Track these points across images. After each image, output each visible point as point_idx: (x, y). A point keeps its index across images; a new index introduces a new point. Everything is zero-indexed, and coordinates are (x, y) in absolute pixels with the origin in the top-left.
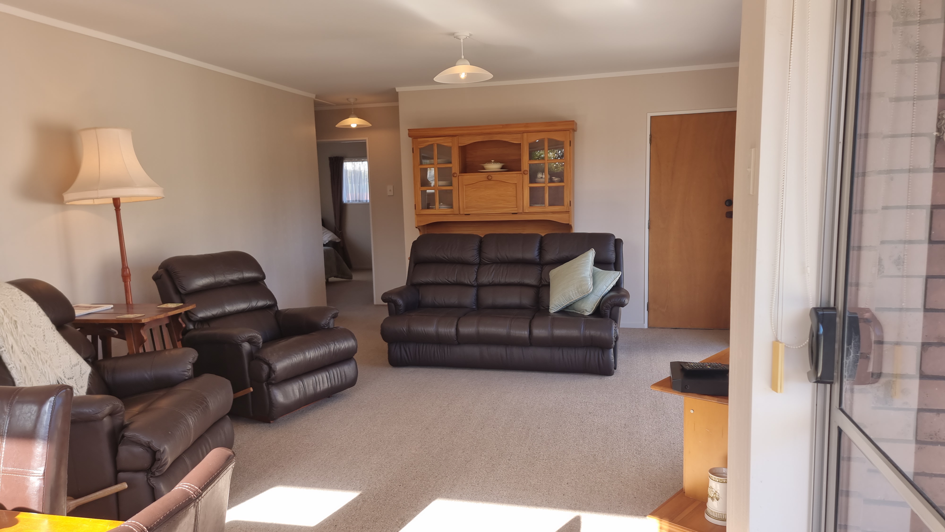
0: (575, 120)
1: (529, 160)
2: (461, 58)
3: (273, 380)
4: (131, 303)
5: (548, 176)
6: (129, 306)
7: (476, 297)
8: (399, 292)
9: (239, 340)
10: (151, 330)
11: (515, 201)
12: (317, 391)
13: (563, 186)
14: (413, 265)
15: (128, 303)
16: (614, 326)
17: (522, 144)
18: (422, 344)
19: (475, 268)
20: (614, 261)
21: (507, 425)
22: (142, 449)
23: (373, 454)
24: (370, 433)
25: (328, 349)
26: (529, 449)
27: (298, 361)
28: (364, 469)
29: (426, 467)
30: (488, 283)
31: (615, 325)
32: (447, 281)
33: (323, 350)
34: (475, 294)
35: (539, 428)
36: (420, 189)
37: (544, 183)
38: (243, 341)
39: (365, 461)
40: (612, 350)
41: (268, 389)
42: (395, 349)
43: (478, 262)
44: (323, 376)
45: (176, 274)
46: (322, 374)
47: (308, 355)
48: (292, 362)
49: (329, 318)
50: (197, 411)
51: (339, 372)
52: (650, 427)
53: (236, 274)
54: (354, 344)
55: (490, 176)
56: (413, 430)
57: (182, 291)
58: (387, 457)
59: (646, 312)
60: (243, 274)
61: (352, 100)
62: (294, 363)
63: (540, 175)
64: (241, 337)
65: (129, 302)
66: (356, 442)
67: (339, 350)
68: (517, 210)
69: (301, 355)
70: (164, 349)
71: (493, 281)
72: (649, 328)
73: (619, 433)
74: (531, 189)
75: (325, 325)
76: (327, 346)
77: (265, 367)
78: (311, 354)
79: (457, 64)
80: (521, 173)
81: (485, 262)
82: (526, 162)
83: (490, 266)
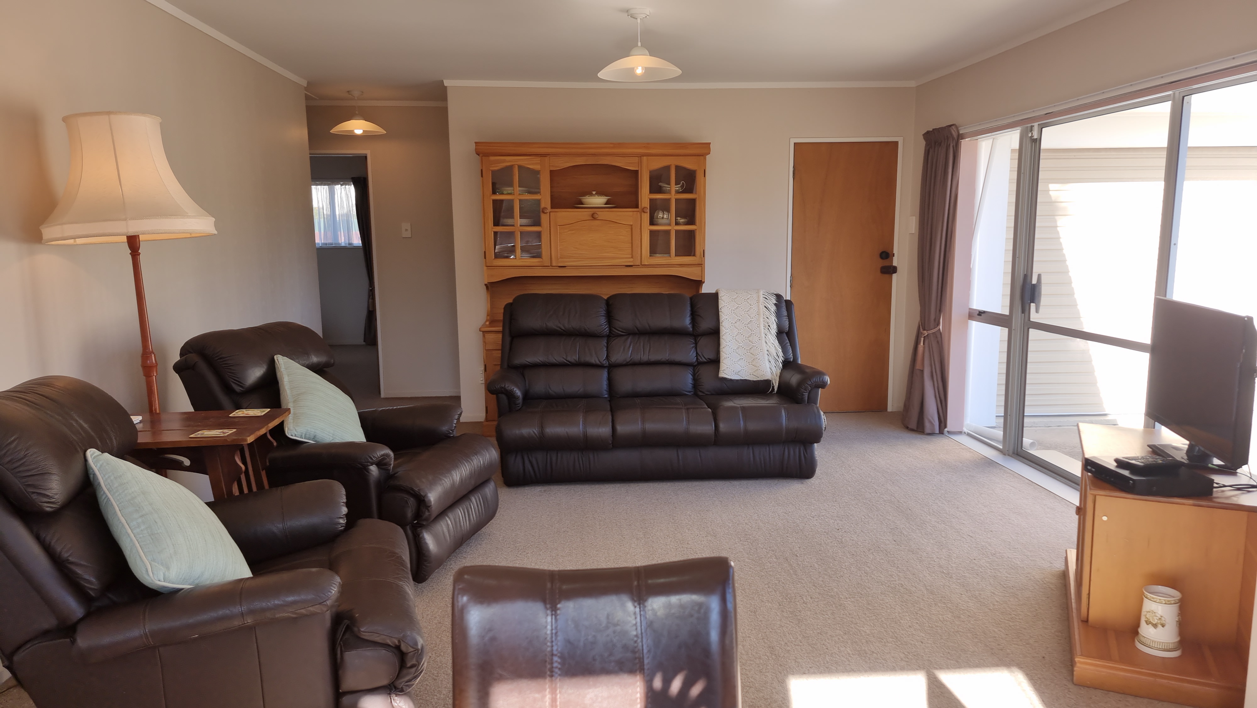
0: (709, 143)
1: (650, 193)
2: (637, 46)
3: (425, 519)
5: (675, 216)
7: (608, 382)
9: (369, 462)
11: (631, 248)
12: (464, 531)
13: (696, 230)
16: (821, 413)
17: (639, 171)
19: (604, 342)
20: (788, 329)
27: (449, 488)
30: (624, 363)
32: (566, 361)
34: (606, 377)
36: (492, 229)
37: (668, 225)
41: (415, 534)
42: (515, 460)
43: (608, 334)
44: (467, 508)
46: (466, 505)
47: (456, 477)
48: (444, 490)
49: (456, 421)
53: (302, 359)
55: (595, 214)
57: (237, 389)
60: (310, 358)
61: (356, 94)
62: (446, 492)
63: (660, 215)
64: (372, 457)
65: (156, 411)
67: (484, 467)
68: (633, 261)
69: (450, 478)
71: (631, 359)
74: (652, 232)
75: (451, 432)
77: (410, 498)
78: (459, 476)
79: (630, 54)
80: (638, 211)
81: (617, 333)
82: (645, 196)
83: (625, 337)
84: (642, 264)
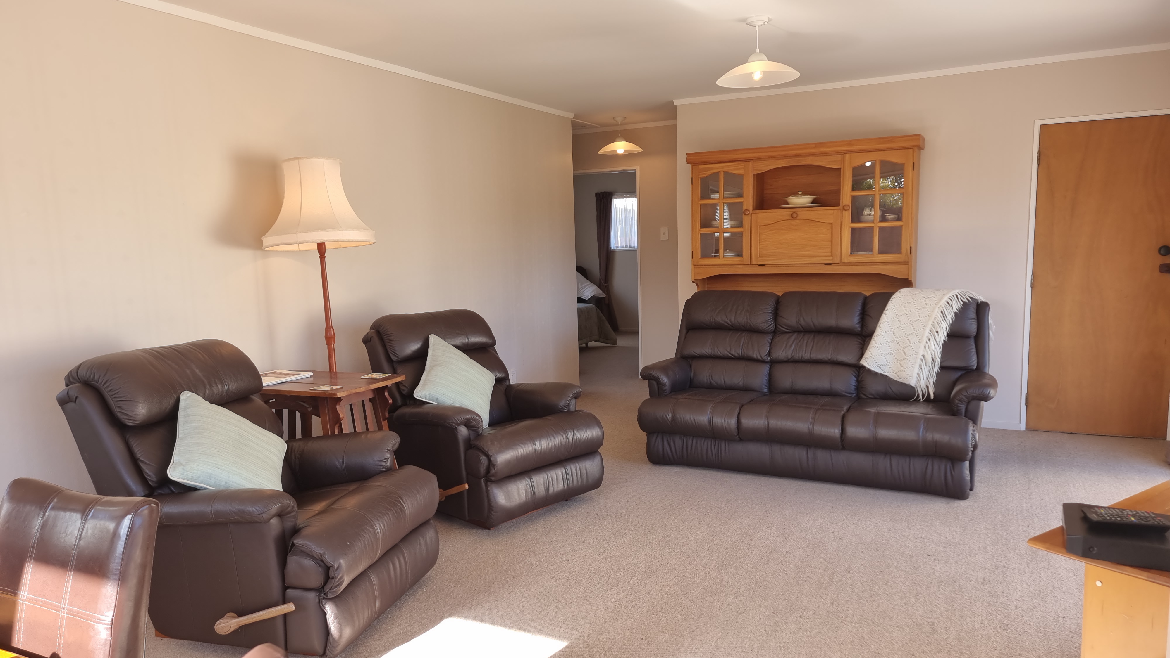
0: (922, 134)
1: (852, 190)
2: (755, 52)
3: (493, 476)
4: (335, 371)
5: (879, 213)
6: (332, 375)
7: (768, 377)
8: (664, 366)
9: (454, 423)
10: (351, 405)
11: (830, 247)
12: (550, 492)
13: (901, 227)
14: (684, 331)
15: (331, 371)
16: (971, 428)
17: (842, 169)
18: (691, 438)
19: (769, 338)
20: (975, 334)
21: (802, 562)
22: (314, 562)
24: (611, 556)
25: (565, 439)
26: (832, 604)
27: (525, 453)
29: (681, 615)
30: (786, 359)
31: (974, 427)
32: (730, 355)
33: (558, 440)
34: (767, 372)
35: (849, 572)
36: (699, 231)
37: (873, 222)
38: (459, 425)
40: (967, 463)
41: (487, 487)
42: (656, 441)
43: (773, 330)
44: (557, 474)
45: (388, 337)
46: (556, 471)
47: (538, 445)
48: (517, 454)
49: (570, 398)
50: (387, 516)
51: (578, 469)
53: (459, 339)
54: (600, 433)
55: (794, 214)
56: (669, 557)
57: (394, 358)
59: (1024, 408)
60: (468, 338)
61: (619, 119)
62: (520, 456)
63: (867, 212)
64: (456, 419)
65: (333, 370)
66: (592, 568)
67: (580, 440)
68: (832, 259)
69: (529, 445)
70: (366, 431)
71: (793, 356)
72: (1027, 431)
73: (974, 592)
74: (853, 230)
75: (564, 407)
76: (564, 436)
77: (484, 459)
78: (543, 444)
79: (749, 61)
80: (840, 209)
81: (782, 330)
82: (847, 194)
83: (789, 335)
84: (842, 262)
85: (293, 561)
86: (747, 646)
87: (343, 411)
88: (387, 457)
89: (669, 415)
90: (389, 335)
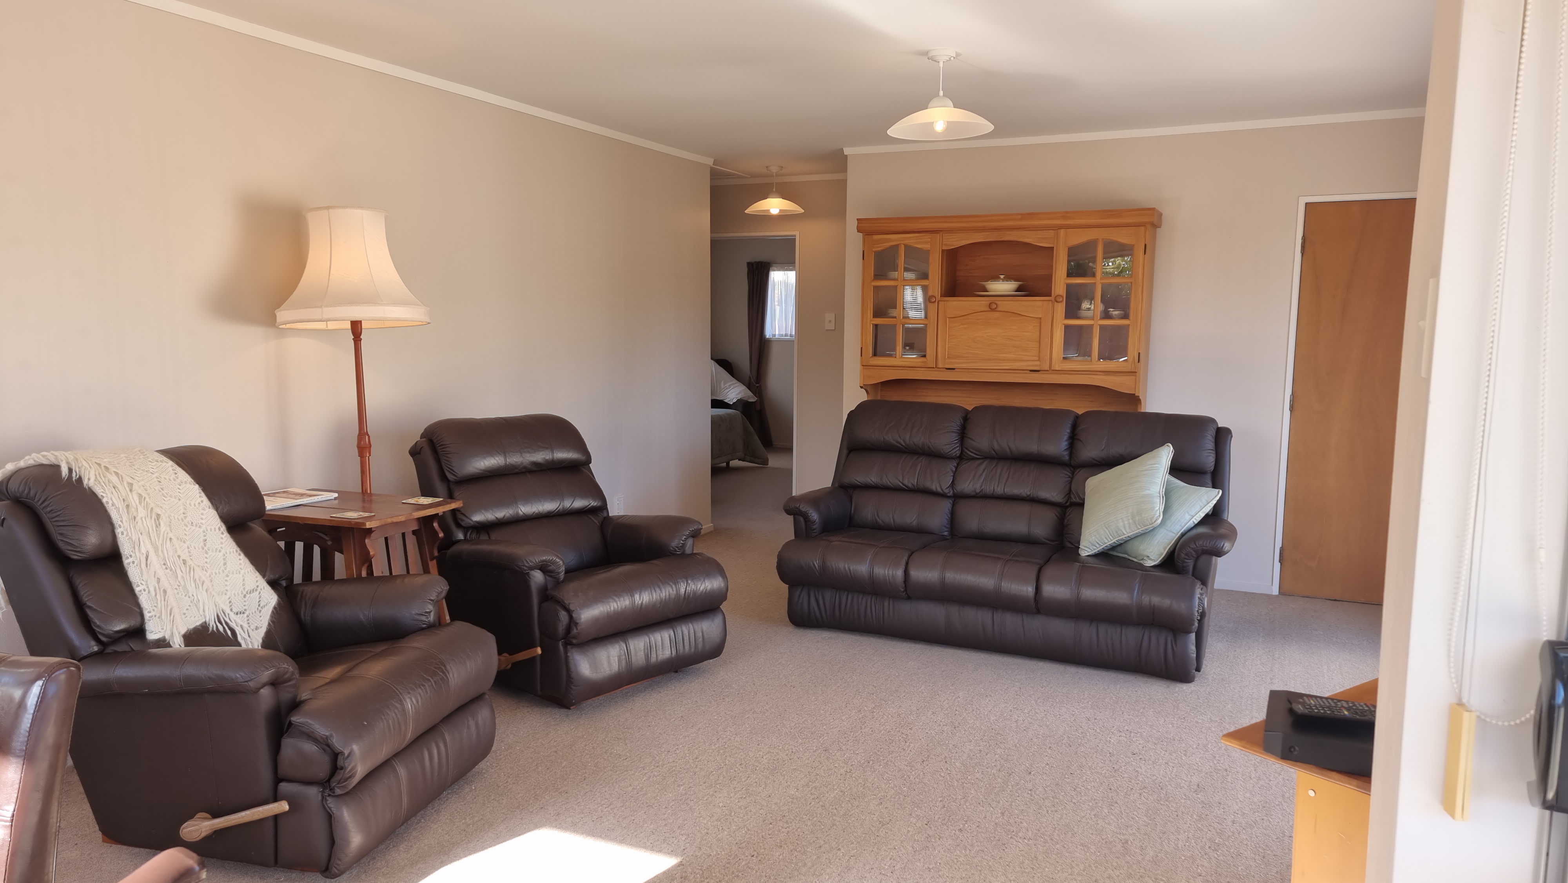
0: (1157, 208)
1: (1067, 277)
2: (938, 95)
3: (575, 637)
4: (369, 492)
5: (1101, 307)
6: (365, 497)
7: (949, 516)
8: (815, 499)
9: (526, 566)
10: (386, 539)
11: (1038, 349)
12: (652, 661)
13: (1127, 327)
14: (845, 452)
15: (364, 492)
16: (1198, 591)
17: (1055, 249)
18: (846, 593)
19: (952, 465)
20: (1212, 468)
21: (971, 759)
22: (317, 747)
23: (721, 787)
24: (726, 746)
25: (675, 592)
26: (1003, 814)
27: (619, 608)
28: (700, 815)
29: (806, 825)
30: (973, 494)
31: (1201, 589)
32: (902, 485)
33: (665, 592)
34: (949, 509)
35: (1030, 773)
36: (872, 321)
37: (1092, 319)
38: (532, 568)
39: (705, 799)
40: (1193, 636)
41: (566, 652)
42: (800, 596)
43: (958, 455)
44: (663, 636)
45: (444, 448)
46: (662, 633)
47: (638, 598)
48: (609, 610)
49: (685, 537)
50: (422, 688)
51: (692, 631)
52: (1248, 795)
53: (541, 453)
54: (723, 585)
55: (993, 304)
56: (801, 749)
57: (450, 477)
58: (744, 796)
59: (1277, 565)
60: (553, 453)
61: (774, 169)
62: (612, 611)
63: (1085, 305)
64: (528, 561)
65: (366, 490)
66: (698, 761)
67: (695, 593)
68: (1040, 365)
69: (626, 598)
70: (406, 573)
71: (982, 490)
72: (1280, 596)
73: (1183, 801)
74: (1067, 327)
75: (676, 549)
76: (674, 586)
77: (563, 616)
78: (644, 598)
79: (930, 105)
80: (1050, 300)
81: (969, 455)
82: (1060, 282)
83: (978, 462)
84: (1052, 369)
85: (290, 746)
86: (887, 867)
87: (375, 547)
88: (429, 609)
89: (817, 562)
90: (445, 446)
